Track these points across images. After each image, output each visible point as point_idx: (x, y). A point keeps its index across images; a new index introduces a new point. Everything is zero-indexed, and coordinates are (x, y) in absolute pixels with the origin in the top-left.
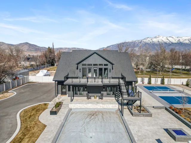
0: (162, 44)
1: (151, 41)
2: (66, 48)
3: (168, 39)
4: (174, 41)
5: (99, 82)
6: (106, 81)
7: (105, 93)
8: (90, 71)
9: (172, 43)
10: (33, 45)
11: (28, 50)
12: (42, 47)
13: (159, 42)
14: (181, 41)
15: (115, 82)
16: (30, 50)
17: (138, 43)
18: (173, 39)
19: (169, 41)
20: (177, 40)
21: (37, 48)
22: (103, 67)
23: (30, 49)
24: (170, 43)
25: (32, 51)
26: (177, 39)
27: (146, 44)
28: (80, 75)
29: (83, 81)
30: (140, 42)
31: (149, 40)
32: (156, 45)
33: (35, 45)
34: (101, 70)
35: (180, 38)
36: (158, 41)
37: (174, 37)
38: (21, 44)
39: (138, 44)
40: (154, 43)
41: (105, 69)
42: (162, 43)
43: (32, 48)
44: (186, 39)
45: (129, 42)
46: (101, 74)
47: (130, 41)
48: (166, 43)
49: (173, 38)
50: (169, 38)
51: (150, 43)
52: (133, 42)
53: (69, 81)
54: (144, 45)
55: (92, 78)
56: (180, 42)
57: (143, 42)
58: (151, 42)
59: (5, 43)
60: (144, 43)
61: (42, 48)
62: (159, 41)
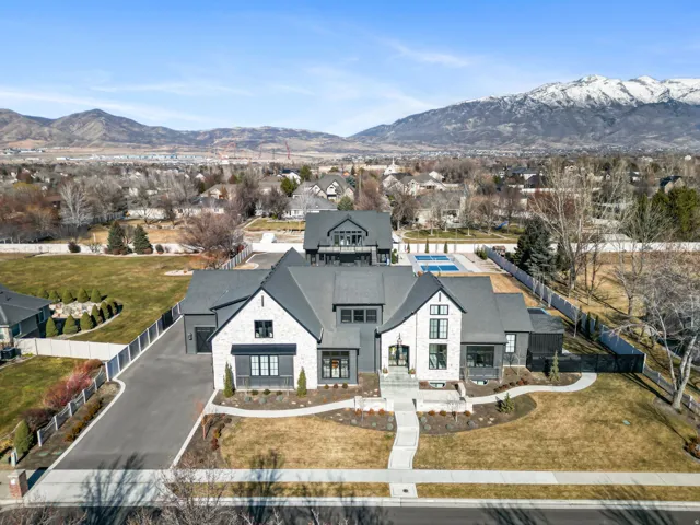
0: (603, 108)
1: (562, 97)
2: (243, 131)
3: (624, 90)
4: (647, 98)
5: (352, 250)
6: (359, 249)
7: (358, 262)
8: (342, 238)
9: (641, 105)
10: (121, 118)
11: (104, 140)
12: (154, 128)
13: (591, 102)
14: (675, 94)
15: (366, 249)
16: (113, 140)
17: (512, 106)
18: (643, 87)
19: (629, 98)
20: (657, 94)
21: (136, 129)
22: (357, 234)
23: (113, 135)
24: (634, 102)
25: (122, 145)
26: (659, 89)
27: (543, 108)
28: (332, 243)
29: (336, 249)
30: (521, 103)
31: (553, 95)
32: (581, 111)
33: (128, 121)
34: (354, 237)
35: (671, 82)
36: (589, 98)
37: (649, 81)
38: (76, 115)
39: (510, 111)
40: (572, 103)
41: (359, 236)
42: (602, 104)
43: (120, 133)
44: (695, 88)
45: (478, 102)
46: (354, 241)
47: (482, 99)
48: (616, 105)
49: (643, 83)
50: (629, 86)
51: (556, 104)
52: (492, 104)
53: (322, 250)
54: (535, 114)
55: (345, 246)
56: (671, 100)
57: (533, 100)
58: (559, 102)
59: (18, 116)
60: (534, 107)
61: (153, 133)
62: (592, 96)
